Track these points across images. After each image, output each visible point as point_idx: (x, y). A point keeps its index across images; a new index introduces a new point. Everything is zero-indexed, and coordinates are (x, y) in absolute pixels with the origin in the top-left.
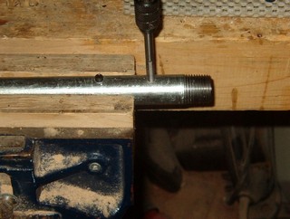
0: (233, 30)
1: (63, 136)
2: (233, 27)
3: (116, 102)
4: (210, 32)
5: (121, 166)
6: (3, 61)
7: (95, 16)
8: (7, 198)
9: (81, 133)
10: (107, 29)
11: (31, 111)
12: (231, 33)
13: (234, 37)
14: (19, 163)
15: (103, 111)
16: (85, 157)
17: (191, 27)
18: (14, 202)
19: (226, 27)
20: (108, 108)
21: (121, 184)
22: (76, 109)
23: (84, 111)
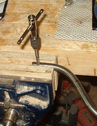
0: (94, 48)
1: (27, 80)
2: (94, 46)
3: (46, 69)
4: (85, 47)
5: (48, 92)
6: (9, 55)
7: (44, 39)
8: (8, 100)
9: (33, 80)
10: (48, 44)
11: (16, 71)
12: (93, 49)
13: (94, 50)
14: (11, 89)
15: (41, 73)
16: (35, 88)
17: (79, 45)
18: (10, 101)
19: (92, 46)
20: (43, 71)
21: (49, 98)
22: (32, 71)
23: (34, 72)
